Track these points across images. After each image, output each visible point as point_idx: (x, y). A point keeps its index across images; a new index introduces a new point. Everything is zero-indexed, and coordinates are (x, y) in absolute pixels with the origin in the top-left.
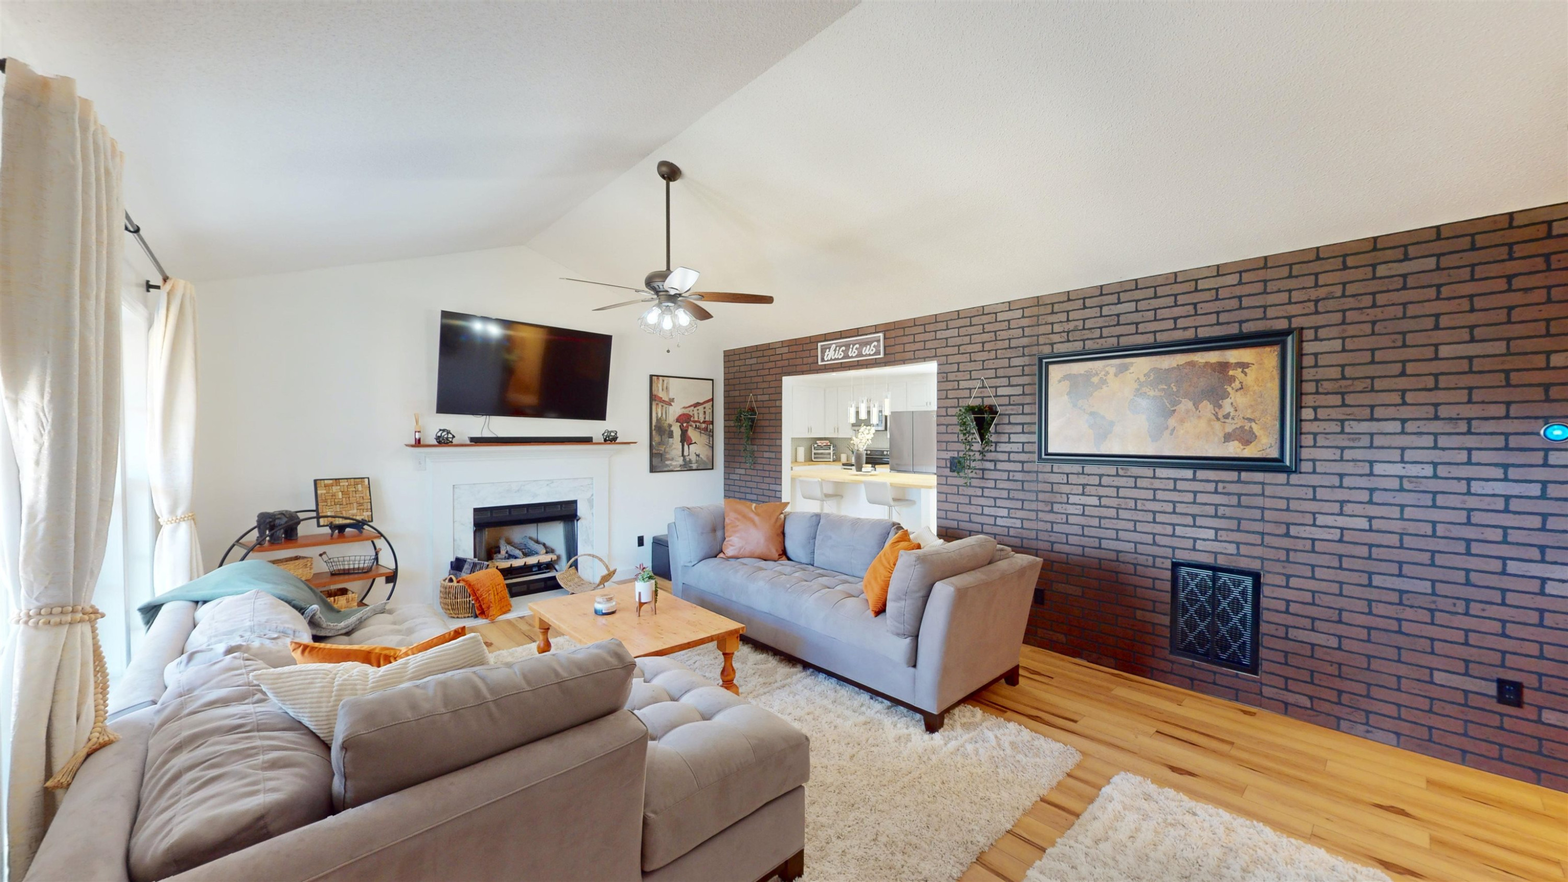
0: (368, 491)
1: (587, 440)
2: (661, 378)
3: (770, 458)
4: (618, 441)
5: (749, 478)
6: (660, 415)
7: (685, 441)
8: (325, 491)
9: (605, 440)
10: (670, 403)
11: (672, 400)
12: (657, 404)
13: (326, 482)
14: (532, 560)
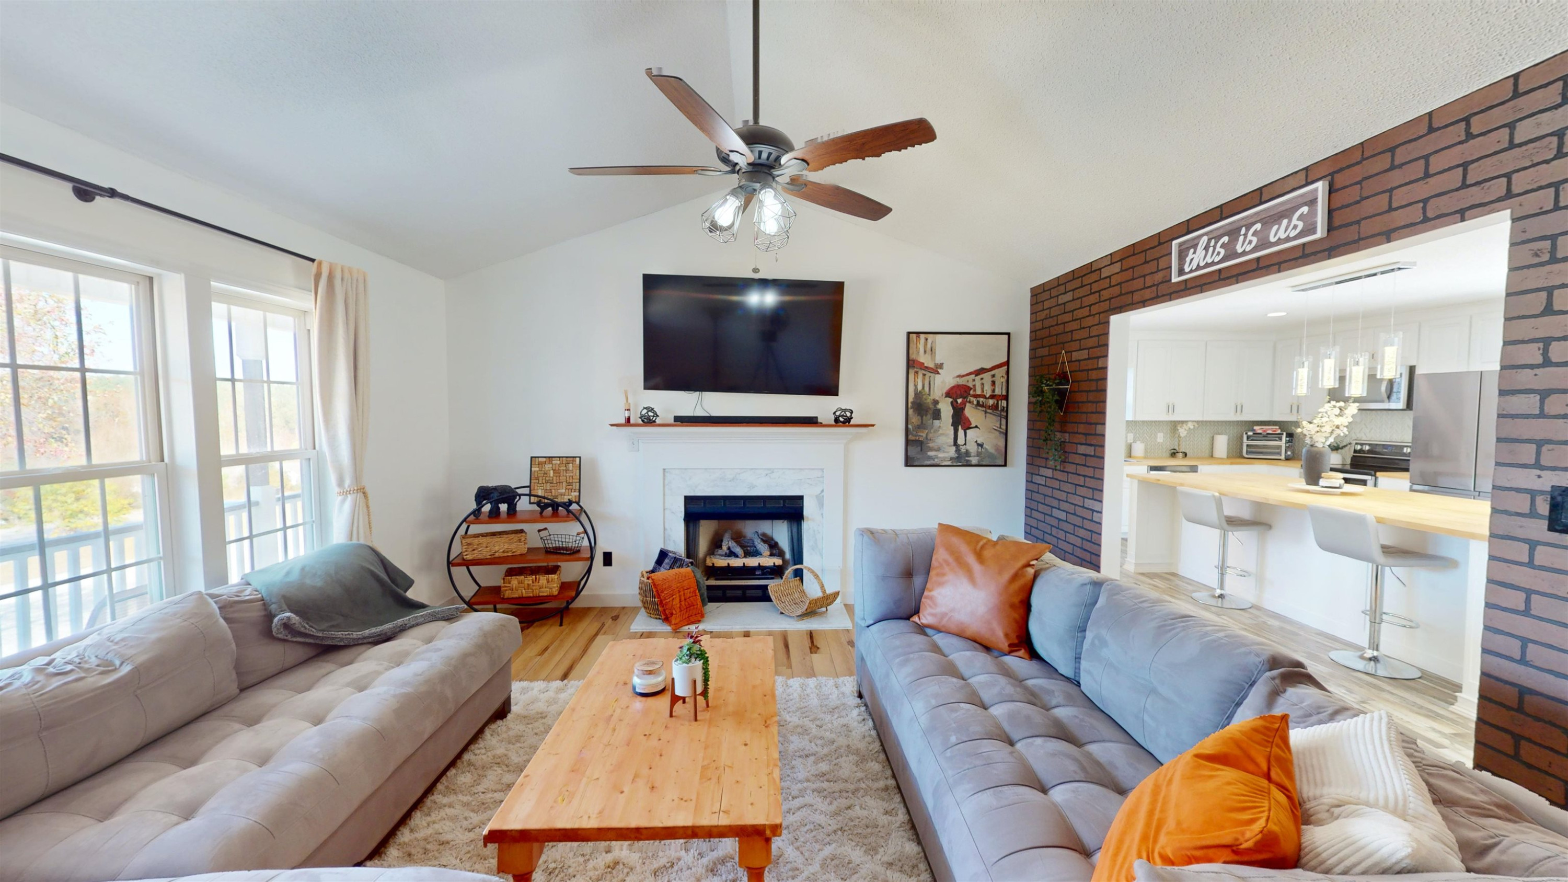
0: (578, 471)
1: (811, 421)
2: (922, 336)
3: (1086, 455)
4: (852, 422)
5: (1056, 484)
6: (920, 388)
7: (960, 424)
8: (538, 469)
9: (837, 420)
10: (936, 370)
11: (941, 366)
12: (916, 373)
13: (540, 459)
14: (752, 562)
